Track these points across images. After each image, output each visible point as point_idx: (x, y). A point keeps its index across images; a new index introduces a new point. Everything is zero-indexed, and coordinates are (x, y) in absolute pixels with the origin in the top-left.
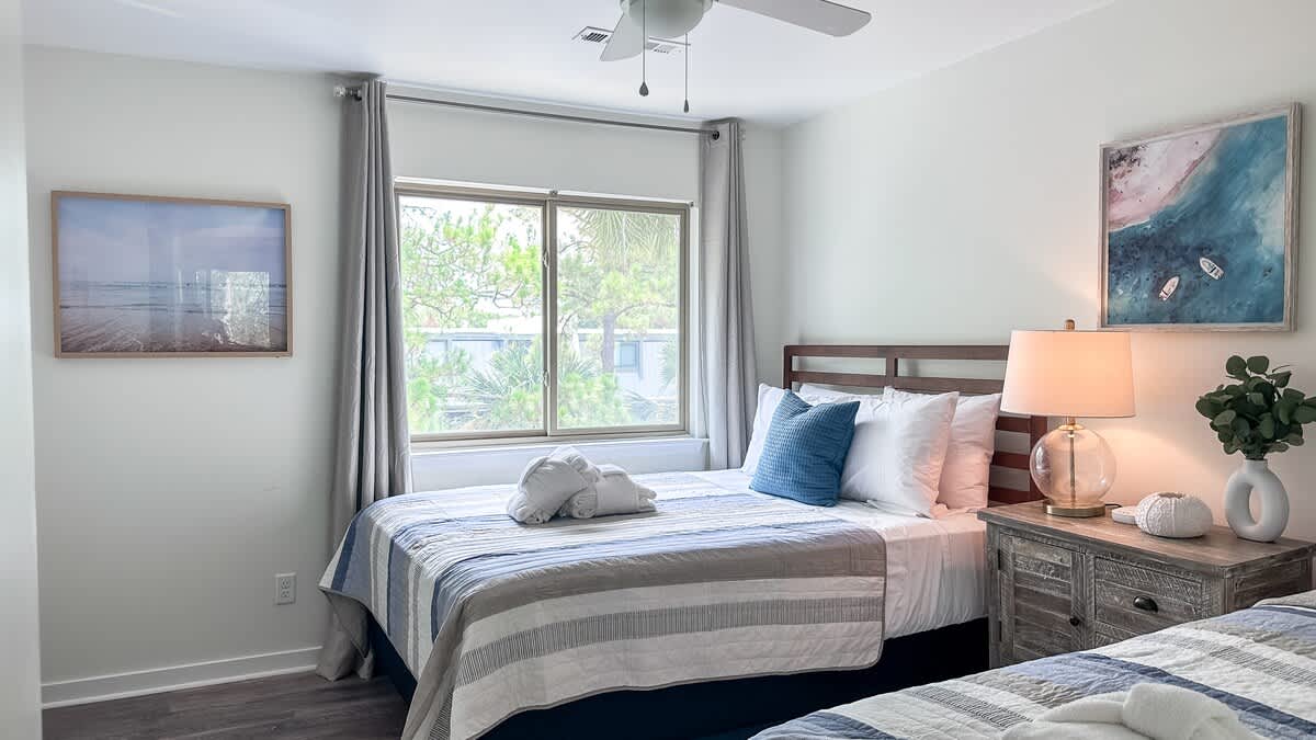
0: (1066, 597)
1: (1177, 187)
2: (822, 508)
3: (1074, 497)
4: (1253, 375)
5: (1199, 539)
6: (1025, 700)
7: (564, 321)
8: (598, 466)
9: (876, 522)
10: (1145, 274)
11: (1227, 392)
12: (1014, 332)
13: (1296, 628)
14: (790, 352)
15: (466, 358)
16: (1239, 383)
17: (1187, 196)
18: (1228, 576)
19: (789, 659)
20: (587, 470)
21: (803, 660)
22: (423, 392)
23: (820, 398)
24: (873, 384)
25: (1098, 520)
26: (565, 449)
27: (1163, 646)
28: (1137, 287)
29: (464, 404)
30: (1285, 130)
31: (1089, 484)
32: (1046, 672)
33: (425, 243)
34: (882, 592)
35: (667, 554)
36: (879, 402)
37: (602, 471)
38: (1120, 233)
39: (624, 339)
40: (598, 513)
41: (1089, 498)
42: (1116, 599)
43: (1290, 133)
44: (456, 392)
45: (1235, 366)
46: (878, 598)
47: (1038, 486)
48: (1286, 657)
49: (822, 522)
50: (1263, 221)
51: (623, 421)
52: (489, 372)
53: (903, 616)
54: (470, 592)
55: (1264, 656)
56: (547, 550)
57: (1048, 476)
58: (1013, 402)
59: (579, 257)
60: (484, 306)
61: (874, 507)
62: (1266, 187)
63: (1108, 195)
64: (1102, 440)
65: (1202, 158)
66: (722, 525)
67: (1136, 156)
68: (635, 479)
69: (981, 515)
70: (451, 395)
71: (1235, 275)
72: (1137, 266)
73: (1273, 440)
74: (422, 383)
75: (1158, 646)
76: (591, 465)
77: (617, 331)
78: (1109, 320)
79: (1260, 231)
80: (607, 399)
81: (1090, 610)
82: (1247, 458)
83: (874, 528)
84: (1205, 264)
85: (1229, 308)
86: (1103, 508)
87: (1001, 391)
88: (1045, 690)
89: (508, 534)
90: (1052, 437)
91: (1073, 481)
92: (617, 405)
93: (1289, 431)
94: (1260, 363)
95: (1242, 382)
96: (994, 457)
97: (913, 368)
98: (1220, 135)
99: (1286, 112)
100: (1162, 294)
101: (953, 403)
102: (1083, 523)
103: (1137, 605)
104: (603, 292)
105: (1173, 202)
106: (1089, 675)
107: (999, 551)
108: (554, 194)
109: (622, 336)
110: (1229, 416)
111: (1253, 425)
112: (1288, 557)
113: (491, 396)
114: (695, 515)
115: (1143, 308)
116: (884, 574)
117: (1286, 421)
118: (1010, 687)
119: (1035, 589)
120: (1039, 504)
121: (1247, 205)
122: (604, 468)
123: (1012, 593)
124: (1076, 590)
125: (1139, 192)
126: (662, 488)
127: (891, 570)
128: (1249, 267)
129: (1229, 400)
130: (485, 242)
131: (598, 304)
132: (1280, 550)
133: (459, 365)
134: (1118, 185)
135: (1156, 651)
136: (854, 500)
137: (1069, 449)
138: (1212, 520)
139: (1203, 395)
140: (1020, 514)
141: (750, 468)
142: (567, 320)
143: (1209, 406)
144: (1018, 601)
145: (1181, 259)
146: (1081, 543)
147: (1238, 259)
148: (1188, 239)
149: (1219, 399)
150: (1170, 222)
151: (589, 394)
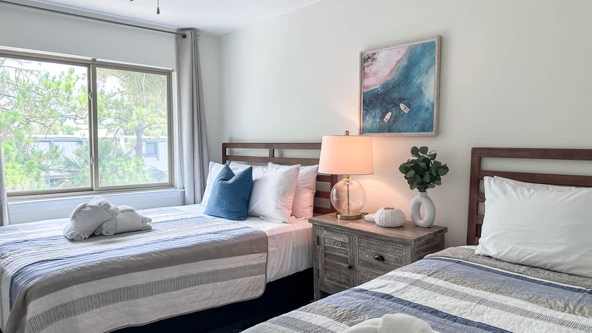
0: (346, 256)
1: (391, 72)
2: (239, 222)
3: (349, 210)
4: (422, 155)
5: (400, 227)
6: (330, 320)
7: (115, 131)
8: (117, 207)
9: (264, 227)
10: (378, 111)
11: (411, 162)
12: (324, 137)
13: (443, 268)
14: (225, 146)
15: (59, 150)
16: (416, 158)
17: (395, 76)
18: (413, 244)
19: (219, 299)
20: (111, 209)
21: (227, 298)
22: (33, 168)
23: (238, 169)
24: (263, 161)
25: (359, 220)
26: (98, 198)
27: (390, 281)
28: (374, 117)
29: (59, 174)
30: (434, 47)
31: (355, 204)
32: (339, 301)
33: (34, 89)
34: (265, 260)
35: (154, 253)
36: (266, 169)
37: (120, 209)
38: (367, 92)
39: (148, 141)
40: (118, 232)
41: (355, 211)
42: (367, 256)
43: (437, 48)
44: (54, 167)
45: (415, 151)
46: (263, 264)
47: (334, 206)
48: (441, 283)
49: (238, 229)
50: (425, 88)
51: (147, 181)
52: (73, 158)
53: (275, 271)
54: (31, 283)
55: (432, 283)
56: (83, 255)
57: (338, 201)
58: (324, 168)
59: (122, 99)
60: (69, 123)
61: (263, 219)
62: (427, 72)
63: (363, 75)
64: (361, 185)
65: (402, 59)
66: (187, 234)
67: (374, 57)
68: (139, 212)
69: (310, 221)
70: (51, 170)
71: (415, 111)
72: (375, 107)
73: (429, 183)
74: (32, 163)
75: (388, 282)
76: (113, 206)
77: (144, 137)
78: (363, 131)
79: (424, 91)
80: (138, 170)
81: (357, 261)
82: (419, 191)
83: (262, 230)
84: (402, 106)
85: (412, 126)
86: (361, 215)
87: (318, 164)
88: (339, 312)
89: (63, 247)
90: (340, 184)
91: (348, 204)
92: (144, 173)
93: (435, 179)
94: (424, 150)
95: (417, 158)
96: (316, 193)
97: (281, 154)
98: (408, 50)
99: (435, 40)
100: (385, 119)
101: (298, 169)
102: (354, 222)
103: (376, 259)
104: (134, 116)
105: (389, 78)
106: (358, 301)
107: (318, 237)
108: (94, 60)
109: (147, 139)
110: (412, 173)
111: (422, 177)
112: (435, 234)
113: (75, 170)
114: (173, 230)
115: (377, 126)
116: (267, 251)
117: (435, 175)
118: (322, 312)
119: (333, 253)
120: (334, 214)
121: (419, 80)
122: (121, 208)
123: (323, 256)
124: (350, 253)
125: (375, 74)
126: (154, 216)
127: (270, 249)
128: (420, 108)
129: (412, 166)
130: (68, 89)
131: (132, 123)
132: (432, 231)
133: (54, 154)
134: (367, 70)
135: (387, 285)
136: (254, 216)
137: (347, 189)
138: (405, 218)
139: (401, 164)
140: (326, 219)
141: (205, 203)
142: (117, 131)
143: (404, 169)
144: (326, 259)
145: (392, 104)
146: (352, 231)
147: (415, 105)
148: (395, 95)
149: (408, 165)
150: (388, 88)
151: (128, 168)
